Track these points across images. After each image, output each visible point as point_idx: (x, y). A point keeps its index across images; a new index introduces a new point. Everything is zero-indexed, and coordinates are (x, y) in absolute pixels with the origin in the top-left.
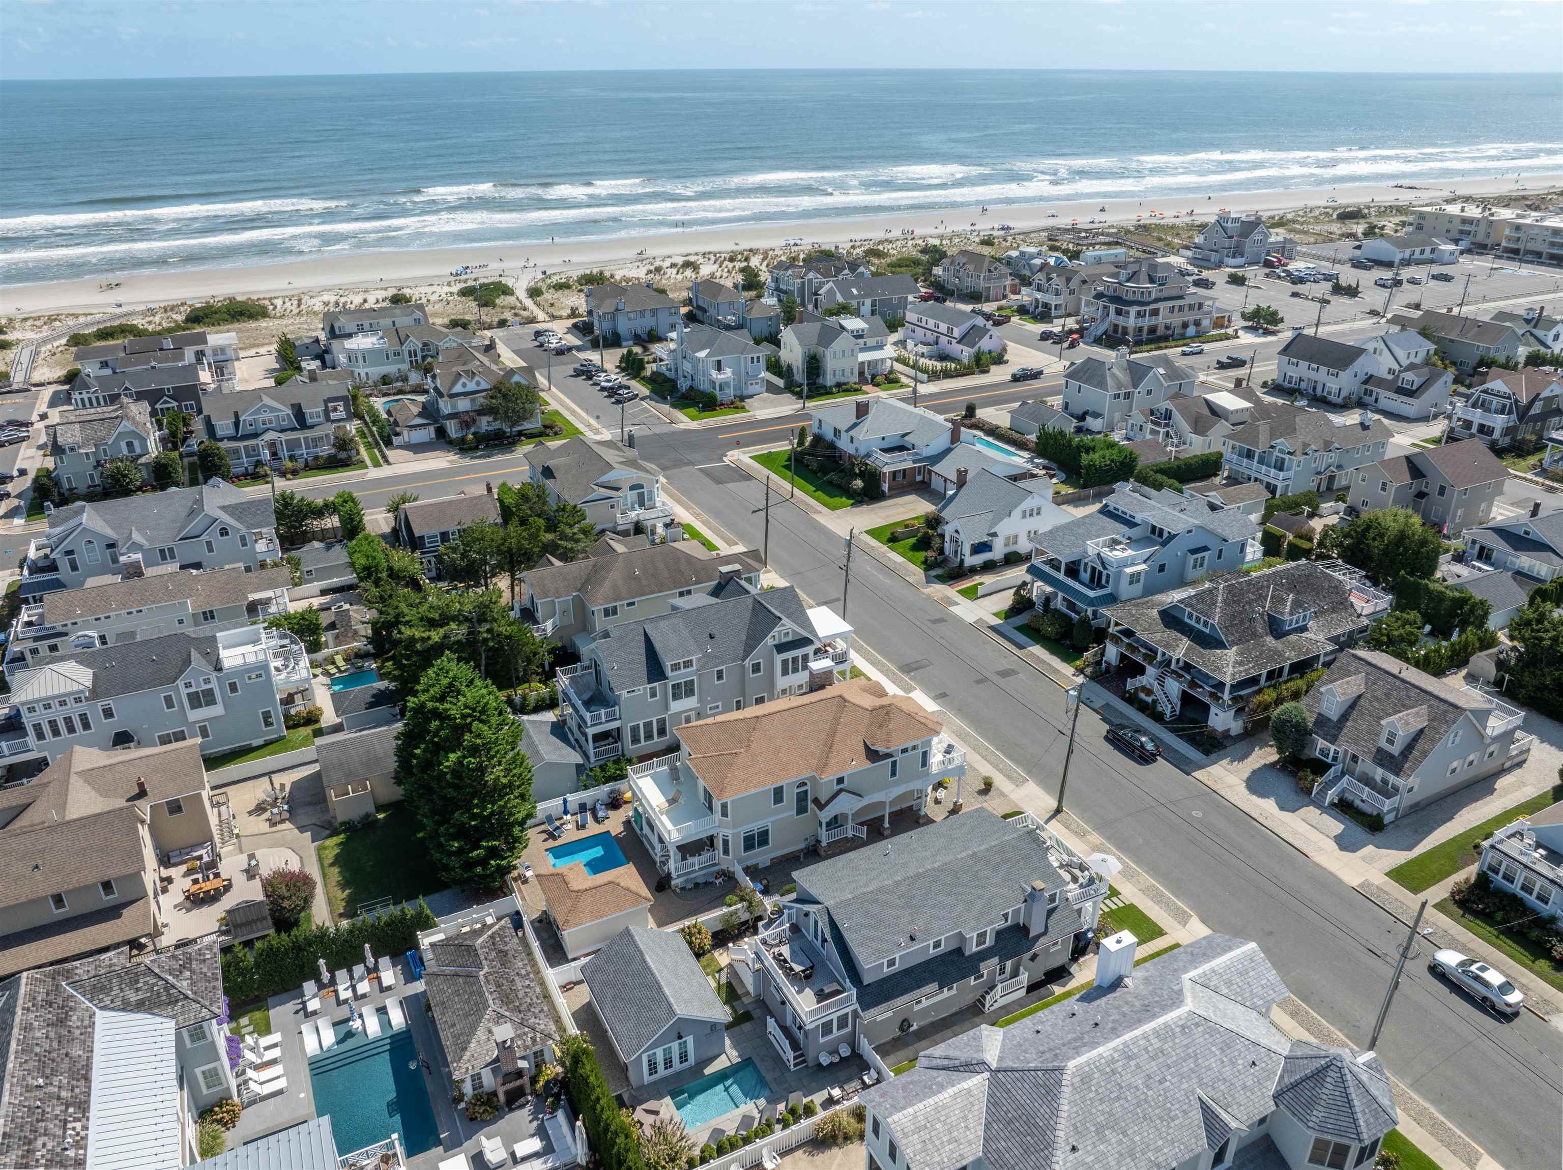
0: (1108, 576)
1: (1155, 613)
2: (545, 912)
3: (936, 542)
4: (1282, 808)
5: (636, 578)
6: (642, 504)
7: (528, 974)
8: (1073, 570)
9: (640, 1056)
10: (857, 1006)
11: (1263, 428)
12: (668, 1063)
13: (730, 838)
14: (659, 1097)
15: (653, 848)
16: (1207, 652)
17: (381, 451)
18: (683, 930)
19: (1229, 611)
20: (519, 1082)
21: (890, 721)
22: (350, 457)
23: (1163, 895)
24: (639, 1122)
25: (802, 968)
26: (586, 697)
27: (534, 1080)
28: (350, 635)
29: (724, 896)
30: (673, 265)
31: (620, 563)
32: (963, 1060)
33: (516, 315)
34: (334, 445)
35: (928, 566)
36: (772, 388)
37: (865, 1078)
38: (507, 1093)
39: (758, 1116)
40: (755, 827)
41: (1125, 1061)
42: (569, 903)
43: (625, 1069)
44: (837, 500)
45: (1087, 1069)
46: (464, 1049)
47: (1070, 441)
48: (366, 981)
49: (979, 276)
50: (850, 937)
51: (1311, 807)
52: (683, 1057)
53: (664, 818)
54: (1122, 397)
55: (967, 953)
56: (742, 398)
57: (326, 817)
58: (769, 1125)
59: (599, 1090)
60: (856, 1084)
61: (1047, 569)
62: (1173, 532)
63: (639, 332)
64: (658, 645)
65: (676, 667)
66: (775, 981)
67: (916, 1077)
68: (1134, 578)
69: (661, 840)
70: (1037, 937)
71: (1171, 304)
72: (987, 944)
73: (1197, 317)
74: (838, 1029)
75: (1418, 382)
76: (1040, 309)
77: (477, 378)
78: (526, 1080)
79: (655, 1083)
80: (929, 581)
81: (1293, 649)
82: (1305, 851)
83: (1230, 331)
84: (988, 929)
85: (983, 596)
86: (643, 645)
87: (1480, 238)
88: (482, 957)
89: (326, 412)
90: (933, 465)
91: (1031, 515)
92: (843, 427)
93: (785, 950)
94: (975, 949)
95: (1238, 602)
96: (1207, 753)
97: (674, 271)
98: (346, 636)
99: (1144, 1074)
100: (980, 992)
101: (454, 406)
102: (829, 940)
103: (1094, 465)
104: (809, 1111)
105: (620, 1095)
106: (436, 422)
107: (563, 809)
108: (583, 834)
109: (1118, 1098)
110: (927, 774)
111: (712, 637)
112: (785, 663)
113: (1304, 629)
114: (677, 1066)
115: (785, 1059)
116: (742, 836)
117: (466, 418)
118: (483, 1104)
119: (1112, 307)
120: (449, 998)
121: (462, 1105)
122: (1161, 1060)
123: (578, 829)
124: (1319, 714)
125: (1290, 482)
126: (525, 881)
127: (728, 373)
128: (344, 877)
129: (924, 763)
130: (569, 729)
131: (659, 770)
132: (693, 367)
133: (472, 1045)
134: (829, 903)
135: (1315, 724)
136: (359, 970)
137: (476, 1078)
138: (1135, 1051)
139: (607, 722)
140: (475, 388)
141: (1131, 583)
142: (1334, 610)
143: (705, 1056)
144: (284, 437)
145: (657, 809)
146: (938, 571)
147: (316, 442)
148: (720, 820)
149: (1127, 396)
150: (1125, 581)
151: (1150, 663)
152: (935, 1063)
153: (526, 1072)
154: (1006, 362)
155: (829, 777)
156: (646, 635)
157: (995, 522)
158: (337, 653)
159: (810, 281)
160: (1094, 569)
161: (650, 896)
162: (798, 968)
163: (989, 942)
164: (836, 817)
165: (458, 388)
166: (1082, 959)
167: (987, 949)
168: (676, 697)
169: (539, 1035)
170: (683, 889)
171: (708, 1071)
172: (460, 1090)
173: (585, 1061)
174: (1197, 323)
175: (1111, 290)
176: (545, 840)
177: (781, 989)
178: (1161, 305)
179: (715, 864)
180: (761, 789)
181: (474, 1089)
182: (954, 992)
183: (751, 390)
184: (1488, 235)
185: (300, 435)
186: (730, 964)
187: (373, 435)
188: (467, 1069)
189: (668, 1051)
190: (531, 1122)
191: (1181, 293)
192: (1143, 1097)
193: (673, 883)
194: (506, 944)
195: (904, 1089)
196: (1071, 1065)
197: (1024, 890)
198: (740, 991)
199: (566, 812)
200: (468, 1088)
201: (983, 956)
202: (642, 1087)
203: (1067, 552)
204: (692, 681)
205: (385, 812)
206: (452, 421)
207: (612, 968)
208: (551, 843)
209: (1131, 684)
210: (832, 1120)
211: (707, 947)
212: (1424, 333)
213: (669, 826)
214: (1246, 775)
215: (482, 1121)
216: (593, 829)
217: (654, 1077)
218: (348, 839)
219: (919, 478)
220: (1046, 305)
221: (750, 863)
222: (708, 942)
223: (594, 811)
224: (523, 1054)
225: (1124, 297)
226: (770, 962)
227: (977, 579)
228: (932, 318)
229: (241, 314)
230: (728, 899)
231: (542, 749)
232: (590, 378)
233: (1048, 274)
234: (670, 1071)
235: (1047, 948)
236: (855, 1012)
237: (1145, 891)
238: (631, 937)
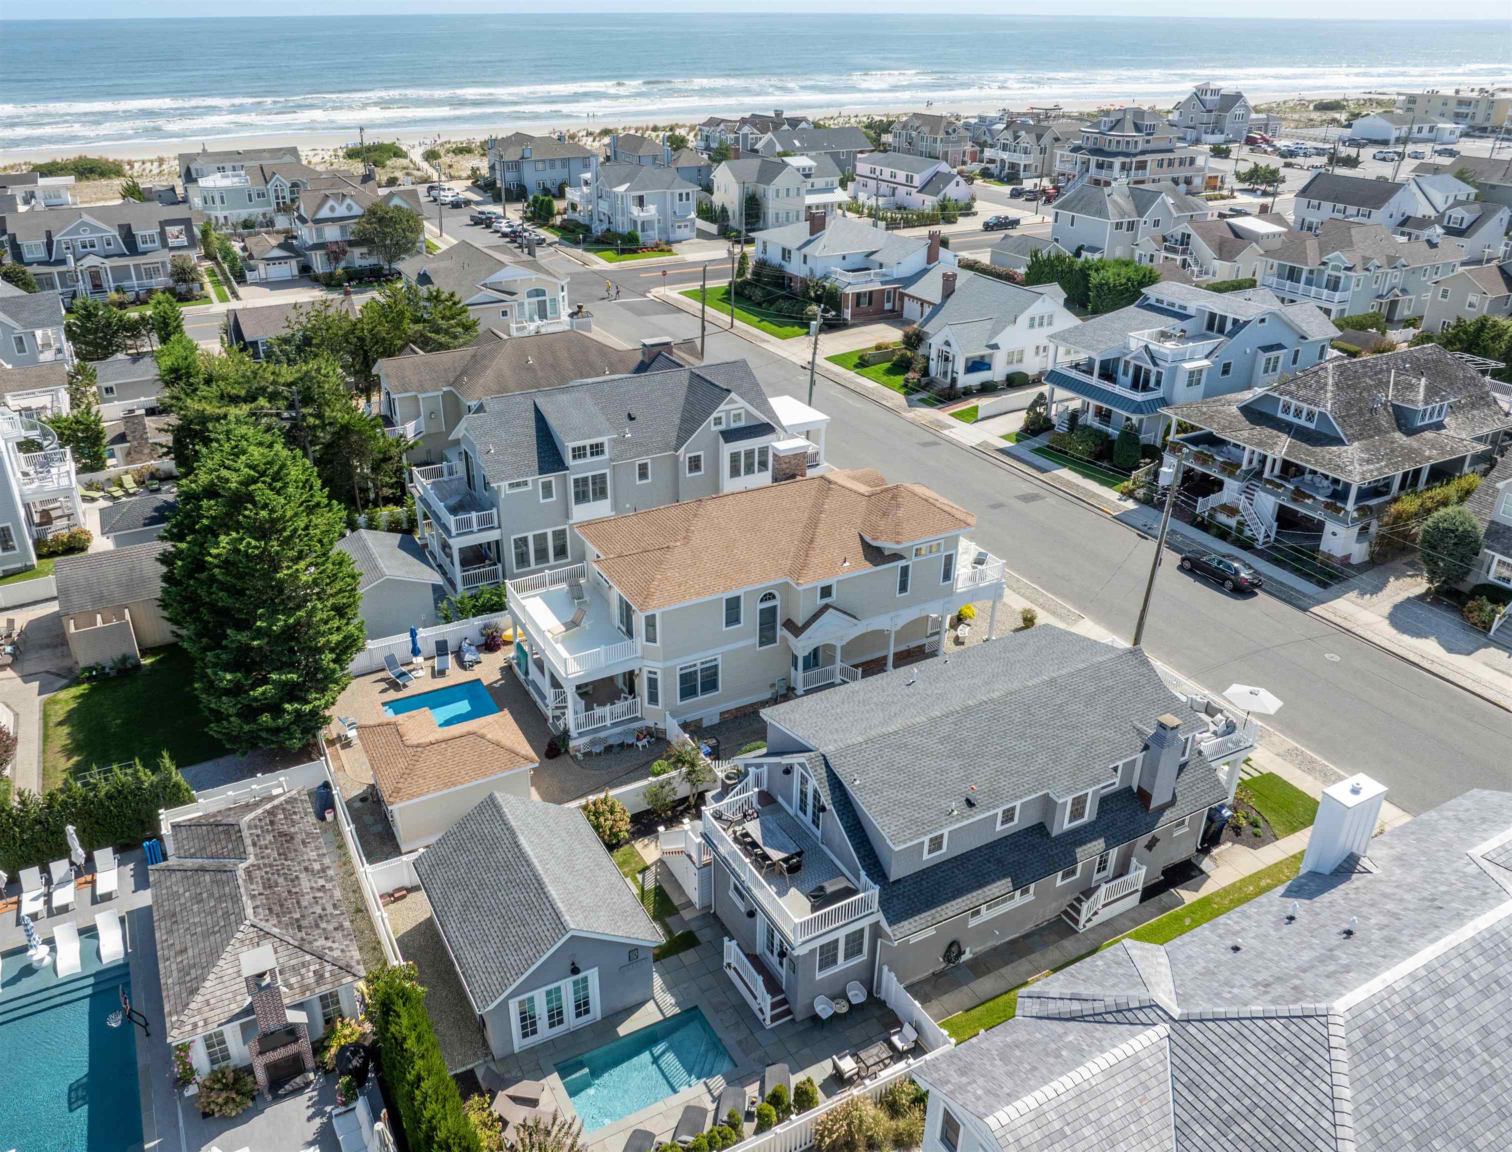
0: (1159, 374)
1: (1234, 409)
2: (373, 786)
3: (919, 365)
4: (1450, 650)
5: (530, 369)
6: (543, 315)
7: (324, 870)
8: (1108, 372)
9: (505, 1003)
10: (880, 917)
11: (1311, 245)
12: (555, 1017)
13: (659, 677)
14: (539, 1073)
15: (543, 697)
16: (1318, 449)
17: (231, 287)
18: (585, 808)
19: (1343, 397)
20: (292, 1049)
21: (898, 506)
22: (190, 290)
23: (1312, 761)
24: (501, 1119)
25: (782, 855)
26: (452, 501)
27: (319, 1047)
28: (146, 451)
29: (649, 763)
30: (589, 134)
31: (508, 349)
32: (1110, 1001)
33: (408, 174)
34: (172, 275)
35: (909, 390)
36: (703, 234)
37: (895, 1039)
38: (271, 1068)
39: (711, 1107)
40: (697, 660)
41: (1436, 1000)
42: (402, 763)
43: (481, 1025)
44: (788, 329)
45: (1370, 1014)
46: (193, 991)
47: (1072, 263)
48: (72, 886)
49: (935, 140)
50: (864, 801)
51: (1492, 649)
52: (582, 1007)
53: (560, 647)
54: (1125, 226)
55: (1055, 832)
56: (669, 243)
57: (67, 663)
58: (733, 1125)
59: (419, 1064)
60: (878, 1051)
61: (1074, 374)
62: (1242, 319)
63: (548, 185)
64: (553, 422)
65: (579, 453)
66: (737, 877)
67: (1021, 1036)
68: (1194, 377)
69: (556, 684)
70: (1162, 809)
71: (1160, 156)
72: (1086, 819)
73: (1188, 174)
74: (847, 957)
75: (1468, 218)
76: (1006, 171)
77: (348, 201)
78: (304, 1046)
79: (532, 1050)
80: (911, 404)
81: (1433, 447)
82: (1503, 704)
83: (1225, 193)
84: (1090, 791)
85: (983, 419)
86: (533, 423)
87: (1479, 121)
88: (248, 841)
89: (163, 235)
90: (905, 287)
91: (1041, 324)
92: (792, 245)
93: (754, 828)
94: (1067, 826)
95: (1354, 387)
96: (1324, 585)
97: (591, 139)
98: (141, 452)
99: (1474, 1026)
100: (1069, 899)
101: (320, 233)
102: (829, 807)
103: (1107, 284)
104: (804, 1100)
105: (471, 1072)
106: (298, 255)
107: (411, 646)
108: (440, 683)
109: (1439, 1074)
110: (950, 592)
111: (631, 418)
112: (735, 457)
113: (1439, 426)
114: (571, 1021)
115: (755, 1008)
116: (678, 673)
117: (335, 248)
118: (226, 1087)
119: (1093, 160)
120: (184, 907)
121: (192, 1090)
122: (1500, 997)
123: (434, 676)
124: (1492, 522)
125: (1346, 306)
126: (347, 744)
127: (651, 211)
128: (74, 740)
129: (947, 576)
130: (431, 553)
131: (553, 588)
132: (610, 207)
133: (207, 984)
134: (828, 749)
135: (1488, 535)
136: (60, 868)
137: (215, 1043)
138: (1450, 979)
139: (480, 531)
140: (346, 213)
141: (1190, 384)
142: (1473, 406)
143: (618, 1005)
144: (109, 263)
145: (549, 636)
146: (924, 395)
147: (151, 272)
148: (644, 647)
149: (1131, 226)
150: (1181, 381)
151: (1231, 475)
152: (1053, 1008)
153: (304, 1031)
154: (975, 214)
155: (811, 582)
156: (537, 411)
157: (995, 332)
158: (127, 473)
159: (745, 136)
160: (1138, 369)
161: (532, 754)
162: (776, 855)
163: (1089, 814)
164: (816, 651)
165: (325, 213)
166: (1215, 851)
167: (1084, 827)
168: (581, 497)
169: (328, 967)
170: (587, 755)
171: (623, 1030)
172: (184, 1064)
173: (402, 1011)
174: (1188, 182)
175: (1091, 141)
176: (383, 691)
177: (748, 890)
178: (1148, 157)
179: (636, 719)
180: (707, 598)
181: (213, 1062)
182: (1030, 897)
183: (680, 233)
184: (1487, 119)
185: (131, 262)
186: (660, 860)
187: (223, 273)
188: (195, 1026)
189: (554, 996)
190: (310, 1119)
191: (1170, 146)
192: (1486, 1071)
193: (572, 744)
194: (293, 823)
195: (1004, 1058)
196: (1341, 1005)
197: (1140, 732)
198: (676, 901)
199: (416, 652)
200: (200, 1059)
201: (1080, 837)
202: (511, 1058)
203: (1103, 347)
204: (604, 476)
205: (154, 655)
206: (319, 252)
207: (464, 859)
208: (392, 695)
209: (1203, 506)
210: (848, 1115)
211: (624, 835)
212: (1461, 176)
213: (565, 654)
214: (1387, 609)
215: (223, 1117)
216: (456, 675)
217: (532, 1040)
218: (93, 690)
219: (888, 306)
220: (1013, 166)
221: (691, 717)
222: (624, 827)
223: (459, 655)
224: (298, 999)
225: (1106, 148)
226: (728, 846)
227: (974, 402)
228: (888, 166)
229: (92, 171)
230: (656, 766)
231: (382, 563)
232: (488, 226)
233: (1015, 132)
234: (559, 1029)
235: (1170, 831)
236: (876, 929)
237: (1288, 755)
238: (497, 808)
